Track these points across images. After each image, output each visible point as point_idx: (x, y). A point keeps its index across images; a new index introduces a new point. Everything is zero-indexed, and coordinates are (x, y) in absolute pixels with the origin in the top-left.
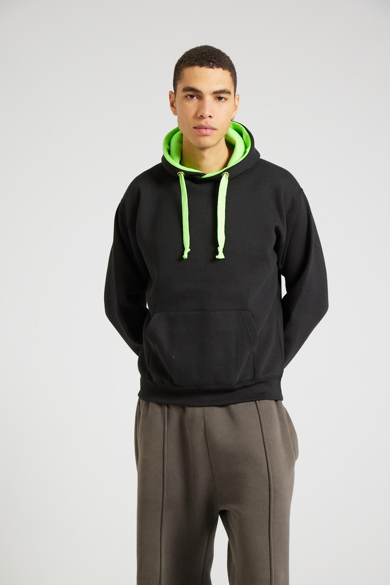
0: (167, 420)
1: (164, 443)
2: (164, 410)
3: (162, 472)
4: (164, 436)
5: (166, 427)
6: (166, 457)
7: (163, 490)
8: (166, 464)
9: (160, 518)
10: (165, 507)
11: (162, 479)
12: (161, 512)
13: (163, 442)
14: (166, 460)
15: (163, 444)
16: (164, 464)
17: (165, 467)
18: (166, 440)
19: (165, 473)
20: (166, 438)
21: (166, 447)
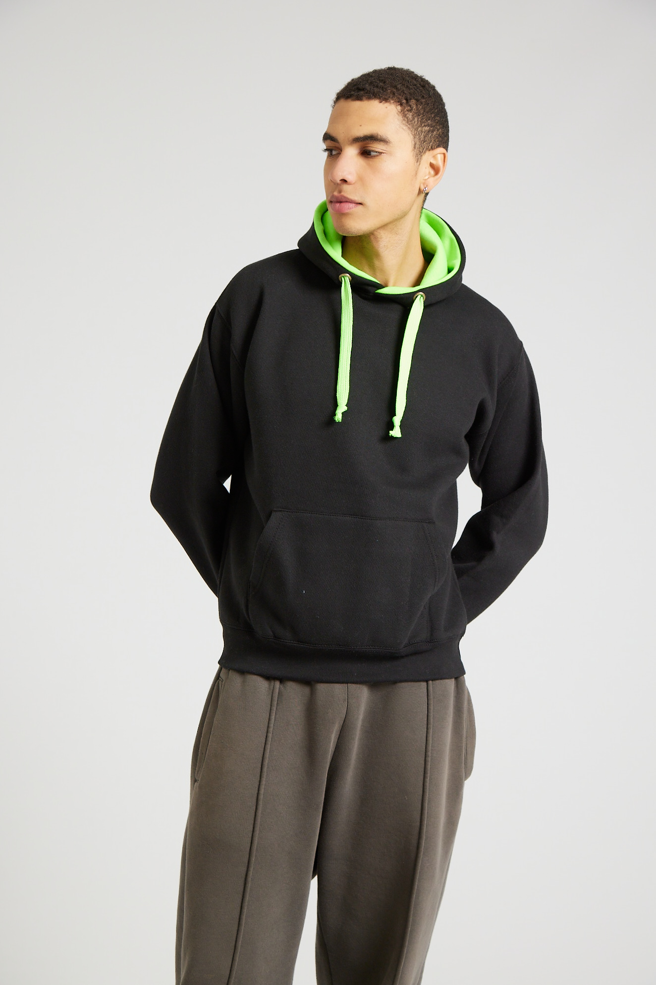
0: (276, 705)
2: (274, 687)
5: (273, 717)
6: (265, 769)
17: (263, 787)
18: (270, 739)
20: (270, 735)
21: (268, 751)
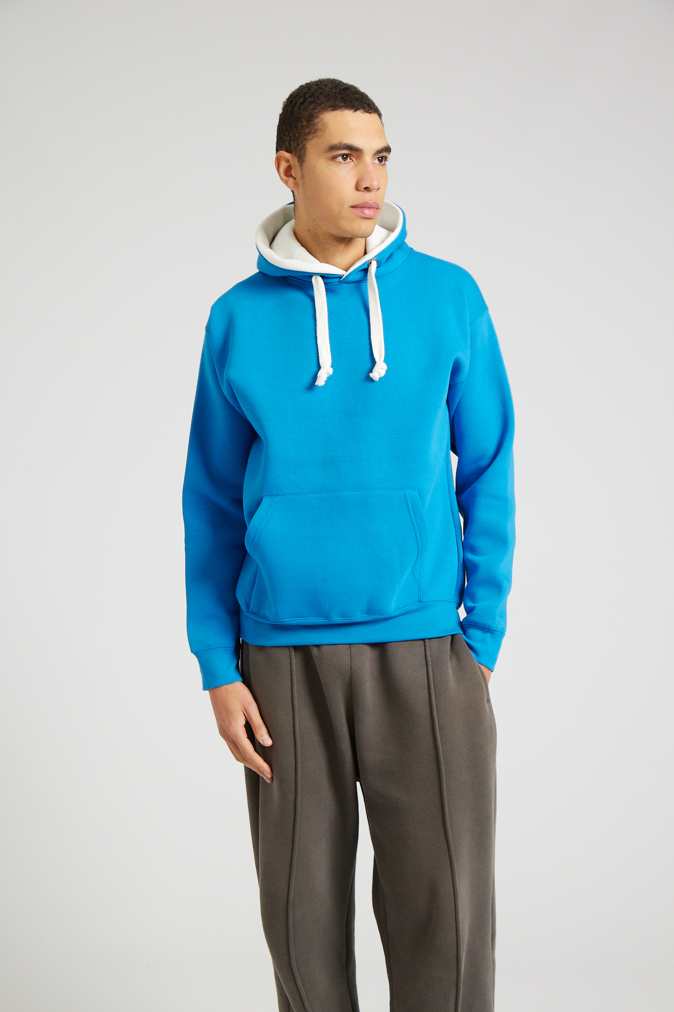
1: (292, 686)
3: (292, 732)
4: (291, 675)
7: (296, 760)
8: (297, 720)
9: (293, 805)
10: (299, 787)
11: (293, 742)
12: (294, 796)
13: (290, 684)
14: (297, 712)
15: (290, 688)
16: (294, 719)
19: (297, 732)
